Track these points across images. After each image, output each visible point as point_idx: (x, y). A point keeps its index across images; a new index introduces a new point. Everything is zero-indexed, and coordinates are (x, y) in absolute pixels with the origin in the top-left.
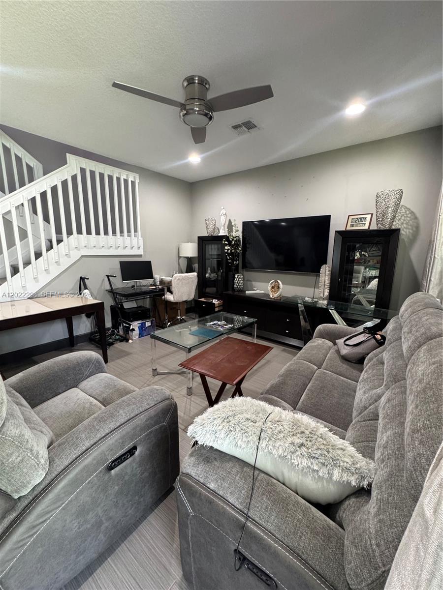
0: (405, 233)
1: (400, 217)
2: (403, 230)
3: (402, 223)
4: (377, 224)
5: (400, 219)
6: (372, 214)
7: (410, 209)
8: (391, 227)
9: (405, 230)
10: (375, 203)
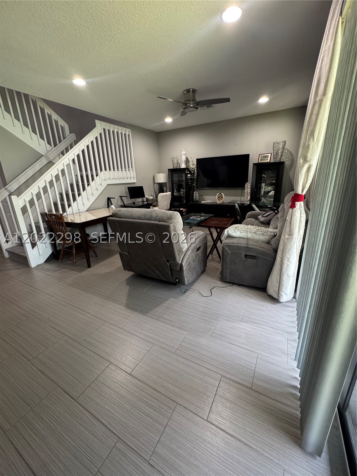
0: (287, 163)
1: (285, 155)
2: (286, 162)
3: (286, 158)
4: (274, 159)
5: (284, 156)
6: (271, 154)
7: (289, 150)
8: (280, 160)
9: (287, 162)
10: (273, 148)
